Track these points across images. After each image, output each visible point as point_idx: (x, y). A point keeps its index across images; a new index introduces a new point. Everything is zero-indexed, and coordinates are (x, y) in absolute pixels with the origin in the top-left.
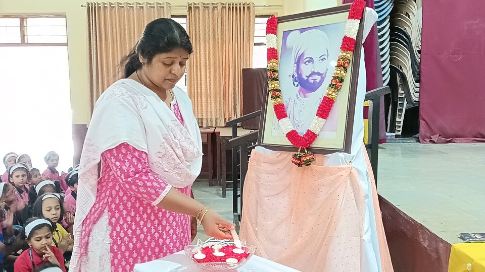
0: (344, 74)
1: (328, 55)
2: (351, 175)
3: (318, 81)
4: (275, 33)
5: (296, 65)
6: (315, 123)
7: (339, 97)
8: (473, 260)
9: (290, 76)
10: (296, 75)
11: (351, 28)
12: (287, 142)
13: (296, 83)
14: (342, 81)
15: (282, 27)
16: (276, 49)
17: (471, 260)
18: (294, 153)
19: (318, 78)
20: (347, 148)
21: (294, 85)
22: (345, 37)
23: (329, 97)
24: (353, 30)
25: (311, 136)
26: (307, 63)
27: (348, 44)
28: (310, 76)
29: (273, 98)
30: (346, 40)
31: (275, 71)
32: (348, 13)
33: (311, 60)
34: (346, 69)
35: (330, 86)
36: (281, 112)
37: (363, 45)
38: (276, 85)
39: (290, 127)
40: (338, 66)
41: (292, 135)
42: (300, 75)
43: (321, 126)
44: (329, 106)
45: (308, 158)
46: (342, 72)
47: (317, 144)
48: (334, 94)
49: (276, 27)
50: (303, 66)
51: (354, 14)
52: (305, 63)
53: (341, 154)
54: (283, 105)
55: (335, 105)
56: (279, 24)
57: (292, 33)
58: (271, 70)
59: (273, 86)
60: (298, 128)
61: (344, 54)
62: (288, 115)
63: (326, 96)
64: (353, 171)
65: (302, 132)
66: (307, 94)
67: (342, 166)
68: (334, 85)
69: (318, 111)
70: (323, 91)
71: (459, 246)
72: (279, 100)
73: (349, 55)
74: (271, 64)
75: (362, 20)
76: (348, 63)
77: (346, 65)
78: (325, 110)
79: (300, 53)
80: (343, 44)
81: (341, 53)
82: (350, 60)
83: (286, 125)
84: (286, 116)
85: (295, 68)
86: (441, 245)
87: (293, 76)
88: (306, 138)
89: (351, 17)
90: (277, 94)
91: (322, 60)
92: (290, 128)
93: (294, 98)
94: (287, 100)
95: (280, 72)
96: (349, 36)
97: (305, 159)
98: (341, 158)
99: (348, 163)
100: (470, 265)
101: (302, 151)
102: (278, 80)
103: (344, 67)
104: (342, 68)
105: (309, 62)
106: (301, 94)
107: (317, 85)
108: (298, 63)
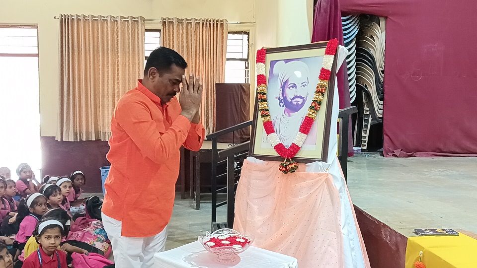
0: (322, 98)
1: (308, 82)
2: (327, 181)
3: (300, 103)
4: (264, 62)
5: (281, 89)
6: (298, 138)
7: (317, 116)
8: (424, 248)
9: (276, 98)
10: (282, 98)
11: (328, 62)
12: (275, 153)
13: (282, 105)
14: (320, 104)
15: (270, 57)
16: (265, 75)
17: (422, 248)
18: (280, 163)
19: (301, 101)
20: (324, 158)
21: (280, 105)
22: (323, 69)
23: (310, 116)
24: (329, 63)
25: (295, 148)
26: (291, 88)
27: (325, 74)
28: (294, 98)
29: (263, 116)
30: (323, 71)
31: (264, 94)
32: (325, 49)
33: (294, 86)
34: (323, 95)
35: (311, 108)
36: (269, 128)
37: (337, 75)
38: (265, 105)
39: (277, 140)
40: (317, 92)
41: (279, 147)
42: (285, 98)
43: (303, 140)
44: (310, 124)
45: (293, 166)
46: (320, 97)
47: (301, 155)
48: (313, 114)
49: (265, 57)
50: (287, 90)
51: (330, 51)
52: (289, 88)
53: (320, 163)
54: (271, 122)
55: (314, 123)
56: (267, 54)
57: (278, 62)
58: (261, 93)
59: (263, 106)
60: (284, 141)
61: (322, 82)
62: (275, 131)
63: (308, 115)
64: (330, 176)
65: (287, 144)
66: (291, 114)
67: (321, 172)
68: (313, 107)
69: (301, 127)
70: (305, 111)
71: (413, 239)
72: (268, 118)
73: (326, 83)
74: (261, 88)
75: (336, 56)
76: (325, 90)
77: (324, 91)
78: (307, 126)
79: (285, 80)
80: (321, 74)
81: (319, 82)
82: (326, 88)
83: (275, 139)
84: (273, 131)
85: (281, 92)
86: (399, 238)
87: (279, 98)
88: (291, 149)
89: (327, 53)
90: (265, 113)
91: (304, 86)
92: (278, 142)
93: (280, 116)
94: (275, 119)
95: (268, 94)
96: (325, 68)
97: (290, 167)
98: (320, 167)
99: (325, 170)
100: (421, 252)
101: (288, 160)
102: (266, 101)
103: (322, 93)
104: (320, 93)
105: (292, 87)
106: (286, 113)
107: (300, 106)
108: (283, 88)
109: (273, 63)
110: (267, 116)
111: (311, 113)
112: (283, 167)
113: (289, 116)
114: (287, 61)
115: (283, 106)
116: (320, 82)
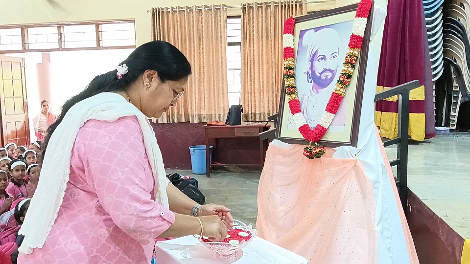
0: (352, 71)
1: (339, 53)
2: (356, 168)
3: (329, 77)
4: (293, 34)
5: (310, 62)
11: (358, 26)
12: (300, 136)
13: (310, 80)
14: (349, 77)
15: (299, 27)
16: (292, 47)
19: (330, 75)
20: (354, 141)
21: (308, 81)
22: (353, 35)
23: (337, 92)
24: (360, 28)
25: (322, 131)
26: (320, 60)
27: (356, 42)
28: (322, 72)
29: (288, 94)
30: (354, 37)
32: (356, 12)
33: (324, 58)
34: (353, 66)
35: (338, 82)
36: (296, 107)
38: (291, 82)
39: (302, 121)
40: (347, 63)
41: (304, 129)
42: (313, 72)
43: (330, 121)
44: (338, 102)
45: (318, 151)
46: (350, 69)
48: (342, 90)
49: (294, 27)
50: (316, 63)
51: (360, 12)
52: (318, 61)
53: (347, 148)
55: (344, 99)
56: (297, 24)
57: (307, 33)
58: (287, 68)
59: (289, 83)
60: (311, 122)
62: (302, 110)
64: (359, 163)
65: (313, 126)
66: (320, 90)
67: (347, 158)
68: (341, 81)
72: (294, 96)
73: (356, 52)
74: (287, 62)
75: (369, 18)
76: (356, 60)
77: (354, 62)
78: (334, 105)
79: (314, 51)
80: (351, 42)
82: (357, 57)
83: (299, 120)
85: (310, 65)
88: (316, 131)
89: (358, 15)
90: (292, 90)
91: (334, 57)
92: (303, 123)
93: (308, 93)
95: (296, 69)
96: (356, 34)
97: (315, 152)
98: (347, 152)
99: (354, 155)
101: (313, 144)
102: (293, 77)
103: (351, 64)
104: (349, 65)
105: (322, 59)
106: (314, 89)
107: (328, 82)
108: (312, 61)
109: (302, 33)
110: (293, 93)
111: (338, 89)
112: (307, 152)
113: (318, 93)
114: (317, 29)
115: (311, 82)
116: (349, 51)
